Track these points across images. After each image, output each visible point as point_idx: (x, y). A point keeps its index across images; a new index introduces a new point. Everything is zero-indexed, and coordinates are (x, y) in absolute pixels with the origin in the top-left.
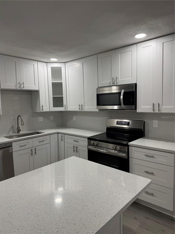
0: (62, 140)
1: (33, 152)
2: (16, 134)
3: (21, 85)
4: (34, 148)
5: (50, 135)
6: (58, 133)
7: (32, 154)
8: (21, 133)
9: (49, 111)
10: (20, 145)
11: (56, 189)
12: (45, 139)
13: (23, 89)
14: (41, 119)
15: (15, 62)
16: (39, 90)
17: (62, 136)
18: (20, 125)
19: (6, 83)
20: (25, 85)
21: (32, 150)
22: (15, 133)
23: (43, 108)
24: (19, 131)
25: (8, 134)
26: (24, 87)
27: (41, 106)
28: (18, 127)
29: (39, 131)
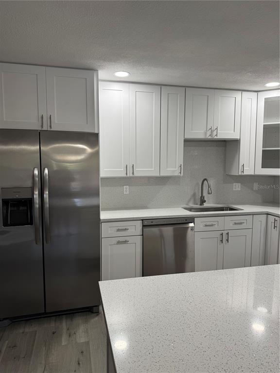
0: (275, 227)
1: (224, 238)
2: (198, 206)
3: (213, 131)
4: (226, 232)
5: (253, 215)
6: (268, 214)
7: (222, 241)
8: (206, 205)
9: (253, 174)
10: (205, 223)
11: (255, 307)
12: (245, 221)
13: (216, 137)
14: (237, 187)
15: (208, 96)
16: (240, 139)
17: (275, 220)
18: (205, 194)
19: (192, 130)
20: (219, 132)
21: (222, 234)
22: (197, 204)
23: (245, 168)
24: (203, 201)
25: (187, 205)
26: (217, 135)
27: (241, 164)
28: (201, 197)
29: (234, 206)
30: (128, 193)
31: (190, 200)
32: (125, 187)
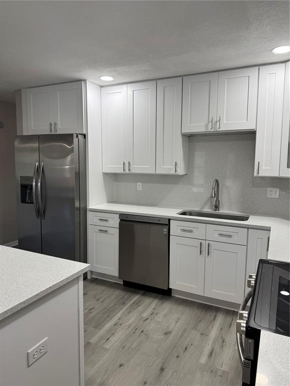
20: (222, 124)
26: (219, 127)
30: (141, 189)
31: (205, 204)
32: (138, 183)
